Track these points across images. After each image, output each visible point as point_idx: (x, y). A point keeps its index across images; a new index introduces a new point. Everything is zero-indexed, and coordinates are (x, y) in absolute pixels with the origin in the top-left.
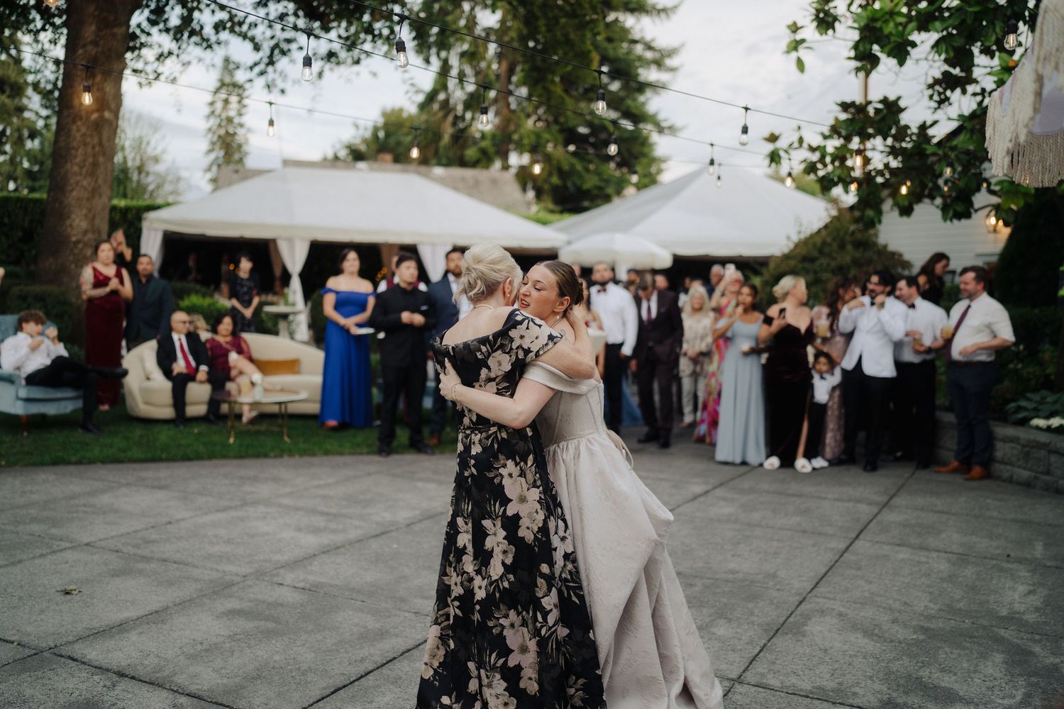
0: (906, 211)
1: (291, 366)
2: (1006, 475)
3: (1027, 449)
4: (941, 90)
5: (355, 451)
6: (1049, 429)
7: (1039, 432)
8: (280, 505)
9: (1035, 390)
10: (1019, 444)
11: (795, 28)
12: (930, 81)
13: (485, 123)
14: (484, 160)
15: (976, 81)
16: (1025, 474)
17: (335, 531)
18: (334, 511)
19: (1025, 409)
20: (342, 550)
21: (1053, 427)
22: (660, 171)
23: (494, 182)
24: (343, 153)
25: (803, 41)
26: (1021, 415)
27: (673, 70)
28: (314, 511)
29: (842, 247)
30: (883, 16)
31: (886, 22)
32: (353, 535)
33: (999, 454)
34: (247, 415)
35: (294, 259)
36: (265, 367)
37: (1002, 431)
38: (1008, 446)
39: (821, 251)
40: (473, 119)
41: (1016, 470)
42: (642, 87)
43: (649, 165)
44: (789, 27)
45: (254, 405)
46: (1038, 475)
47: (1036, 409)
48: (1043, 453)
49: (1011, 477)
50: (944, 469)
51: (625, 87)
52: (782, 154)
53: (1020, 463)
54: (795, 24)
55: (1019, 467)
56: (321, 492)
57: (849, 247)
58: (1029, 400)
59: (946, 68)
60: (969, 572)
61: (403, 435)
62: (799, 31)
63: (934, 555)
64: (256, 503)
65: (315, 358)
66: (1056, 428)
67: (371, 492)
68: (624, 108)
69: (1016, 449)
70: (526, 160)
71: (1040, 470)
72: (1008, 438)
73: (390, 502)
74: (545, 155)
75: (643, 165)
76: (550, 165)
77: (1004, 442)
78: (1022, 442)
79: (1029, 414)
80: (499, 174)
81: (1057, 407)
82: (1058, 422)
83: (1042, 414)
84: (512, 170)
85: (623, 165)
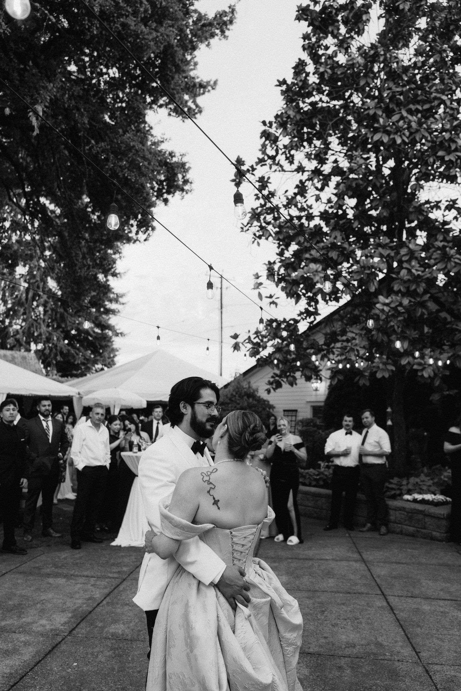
2: (398, 530)
3: (410, 514)
4: (304, 317)
6: (415, 501)
7: (409, 503)
9: (393, 479)
10: (405, 511)
11: (257, 277)
12: (299, 313)
14: (17, 345)
15: (320, 314)
16: (411, 529)
19: (393, 489)
21: (418, 500)
22: (116, 355)
23: (24, 358)
25: (261, 284)
26: (393, 492)
27: (123, 304)
29: (241, 397)
33: (392, 518)
37: (391, 503)
38: (397, 513)
39: (230, 399)
40: (10, 323)
41: (405, 527)
42: (108, 311)
43: (110, 353)
44: (254, 275)
46: (418, 529)
48: (421, 516)
49: (402, 530)
50: (365, 529)
51: (98, 311)
52: (241, 345)
53: (407, 522)
54: (257, 274)
55: (406, 525)
57: (245, 397)
58: (391, 483)
59: (307, 306)
62: (260, 278)
66: (420, 500)
67: (15, 595)
68: (97, 322)
69: (404, 514)
70: (40, 346)
71: (419, 526)
72: (398, 508)
73: (39, 605)
74: (53, 344)
75: (108, 352)
76: (56, 350)
77: (396, 510)
78: (407, 510)
79: (398, 492)
80: (26, 354)
81: (410, 487)
82: (419, 497)
83: (406, 492)
84: (32, 352)
85: (95, 351)
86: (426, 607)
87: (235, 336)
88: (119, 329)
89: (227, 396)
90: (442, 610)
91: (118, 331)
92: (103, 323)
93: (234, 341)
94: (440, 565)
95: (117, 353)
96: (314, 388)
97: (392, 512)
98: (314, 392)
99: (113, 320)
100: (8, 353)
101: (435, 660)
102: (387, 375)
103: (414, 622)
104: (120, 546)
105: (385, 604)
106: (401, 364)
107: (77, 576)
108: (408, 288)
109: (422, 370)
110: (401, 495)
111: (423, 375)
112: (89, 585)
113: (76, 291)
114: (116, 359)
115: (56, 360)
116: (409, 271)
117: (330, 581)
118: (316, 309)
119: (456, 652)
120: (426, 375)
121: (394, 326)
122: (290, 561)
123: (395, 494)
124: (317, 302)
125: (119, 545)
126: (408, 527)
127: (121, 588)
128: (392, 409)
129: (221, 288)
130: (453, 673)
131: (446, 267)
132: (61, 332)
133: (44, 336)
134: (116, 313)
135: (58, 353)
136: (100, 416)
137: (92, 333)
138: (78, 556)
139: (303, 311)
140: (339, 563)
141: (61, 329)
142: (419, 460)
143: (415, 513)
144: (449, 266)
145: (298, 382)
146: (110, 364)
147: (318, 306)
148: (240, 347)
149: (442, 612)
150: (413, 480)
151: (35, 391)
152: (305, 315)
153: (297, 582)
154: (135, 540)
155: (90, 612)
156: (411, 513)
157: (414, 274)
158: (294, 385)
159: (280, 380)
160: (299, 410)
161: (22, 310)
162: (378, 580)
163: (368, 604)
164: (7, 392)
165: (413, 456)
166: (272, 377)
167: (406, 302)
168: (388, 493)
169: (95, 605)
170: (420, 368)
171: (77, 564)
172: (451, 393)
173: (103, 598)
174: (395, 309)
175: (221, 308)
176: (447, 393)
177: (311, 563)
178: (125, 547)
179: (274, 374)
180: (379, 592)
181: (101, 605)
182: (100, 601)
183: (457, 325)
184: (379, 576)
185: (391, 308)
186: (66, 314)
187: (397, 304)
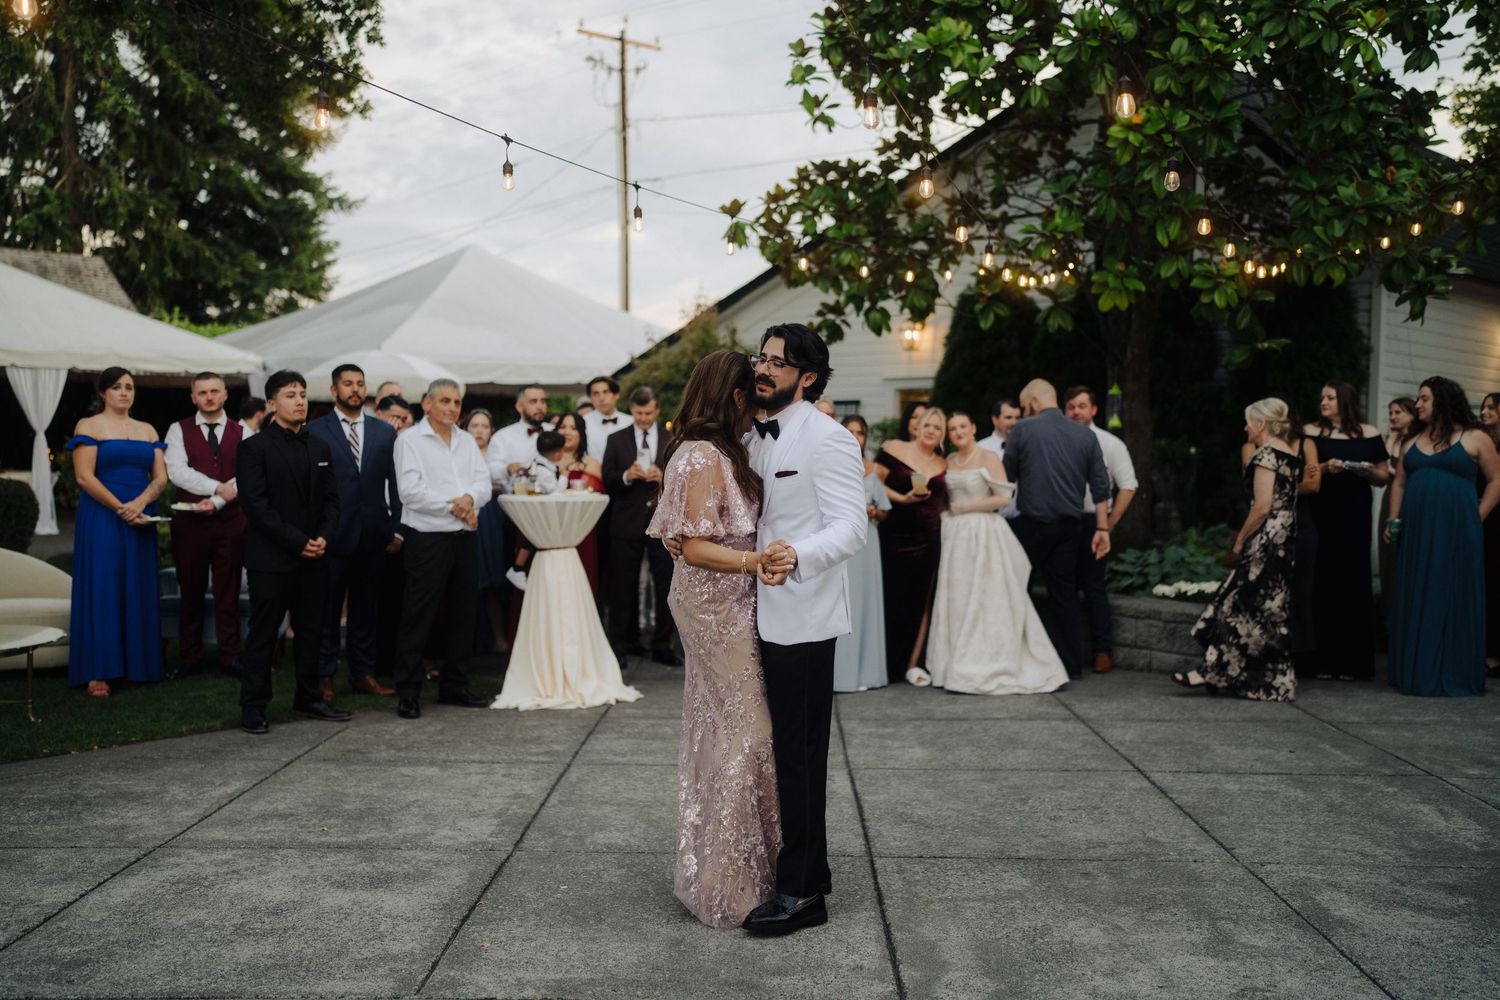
6: (1181, 597)
7: (1167, 602)
9: (1124, 551)
10: (1160, 619)
11: (801, 50)
14: (46, 235)
21: (1189, 594)
23: (72, 270)
25: (810, 69)
26: (1126, 582)
30: (950, 43)
31: (954, 50)
37: (1132, 604)
38: (1141, 624)
40: (17, 169)
41: (1157, 654)
44: (792, 46)
46: (1189, 658)
47: (1140, 574)
49: (1150, 663)
53: (1162, 645)
54: (801, 42)
55: (1160, 650)
58: (1121, 561)
62: (807, 55)
66: (1193, 595)
67: (347, 795)
68: (271, 168)
69: (1156, 627)
70: (108, 239)
71: (1192, 651)
72: (1142, 612)
73: (414, 810)
74: (148, 232)
75: (308, 253)
76: (159, 247)
77: (1137, 618)
78: (1163, 616)
79: (1139, 580)
80: (75, 259)
81: (1167, 568)
82: (1192, 588)
83: (1157, 578)
84: (87, 252)
85: (269, 253)
86: (1231, 786)
87: (734, 209)
88: (334, 189)
89: (676, 366)
90: (1263, 789)
91: (332, 195)
92: (289, 170)
93: (727, 221)
94: (1244, 720)
95: (329, 257)
96: (906, 345)
97: (1128, 623)
98: (904, 356)
99: (316, 165)
100: (27, 256)
101: (1264, 858)
102: (1123, 304)
103: (1212, 808)
104: (516, 709)
105: (1146, 784)
106: (1159, 276)
107: (456, 761)
108: (1188, 86)
109: (1211, 291)
110: (1146, 587)
111: (1213, 302)
112: (499, 776)
113: (260, 83)
114: (331, 273)
115: (162, 276)
116: (1194, 41)
117: (1020, 752)
118: (926, 134)
119: (1301, 846)
120: (1219, 301)
121: (1150, 181)
122: (918, 723)
123: (1132, 584)
124: (928, 116)
125: (512, 705)
126: (1164, 654)
127: (573, 775)
128: (1121, 387)
129: (622, 70)
130: (1302, 874)
131: (1286, 31)
132: (172, 197)
133: (121, 210)
134: (322, 143)
135: (168, 259)
136: (452, 406)
137: (259, 199)
138: (431, 729)
139: (893, 140)
140: (1028, 724)
141: (169, 190)
142: (1175, 514)
143: (1181, 622)
144: (1292, 32)
145: (893, 323)
146: (313, 287)
147: (933, 127)
148: (745, 237)
149: (1263, 792)
150: (1172, 552)
151: (145, 360)
152: (896, 151)
153: (950, 758)
154: (548, 697)
155: (535, 816)
156: (1174, 622)
157: (1207, 50)
158: (884, 332)
159: (838, 322)
160: (864, 401)
161: (50, 133)
162: (1122, 750)
163: (1111, 786)
164: (69, 365)
165: (1161, 505)
166: (820, 314)
167: (1182, 121)
168: (1114, 585)
169: (536, 805)
170: (1207, 285)
171: (441, 743)
172: (1274, 346)
173: (545, 795)
174: (1156, 139)
175: (624, 128)
176: (1266, 345)
177: (965, 725)
178: (527, 711)
179: (824, 305)
180: (1131, 768)
181: (548, 804)
182: (541, 799)
183: (1299, 180)
184: (1122, 743)
185: (1146, 136)
186: (179, 144)
187: (1163, 125)
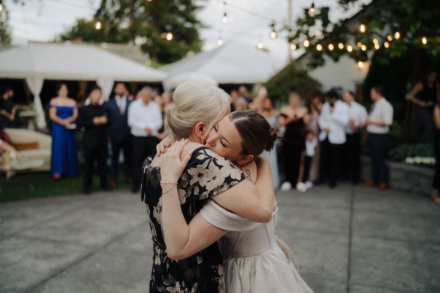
0: (336, 60)
1: (34, 146)
2: (397, 187)
5: (71, 192)
7: (409, 165)
8: (26, 237)
13: (125, 24)
16: (407, 186)
17: (60, 256)
18: (59, 238)
19: (399, 153)
20: (65, 273)
23: (130, 50)
24: (59, 39)
28: (46, 240)
32: (71, 258)
33: (392, 177)
34: (9, 174)
35: (36, 88)
36: (18, 147)
37: (393, 165)
38: (396, 173)
41: (402, 184)
45: (12, 170)
48: (416, 176)
56: (51, 224)
60: (420, 254)
61: (96, 181)
63: (396, 243)
64: (10, 236)
65: (46, 141)
68: (187, 17)
70: (145, 40)
79: (402, 156)
80: (132, 47)
82: (418, 160)
83: (409, 155)
90: (392, 248)
96: (358, 70)
98: (357, 73)
101: (360, 282)
103: (363, 255)
105: (347, 241)
119: (382, 277)
123: (399, 157)
162: (353, 224)
163: (332, 241)
